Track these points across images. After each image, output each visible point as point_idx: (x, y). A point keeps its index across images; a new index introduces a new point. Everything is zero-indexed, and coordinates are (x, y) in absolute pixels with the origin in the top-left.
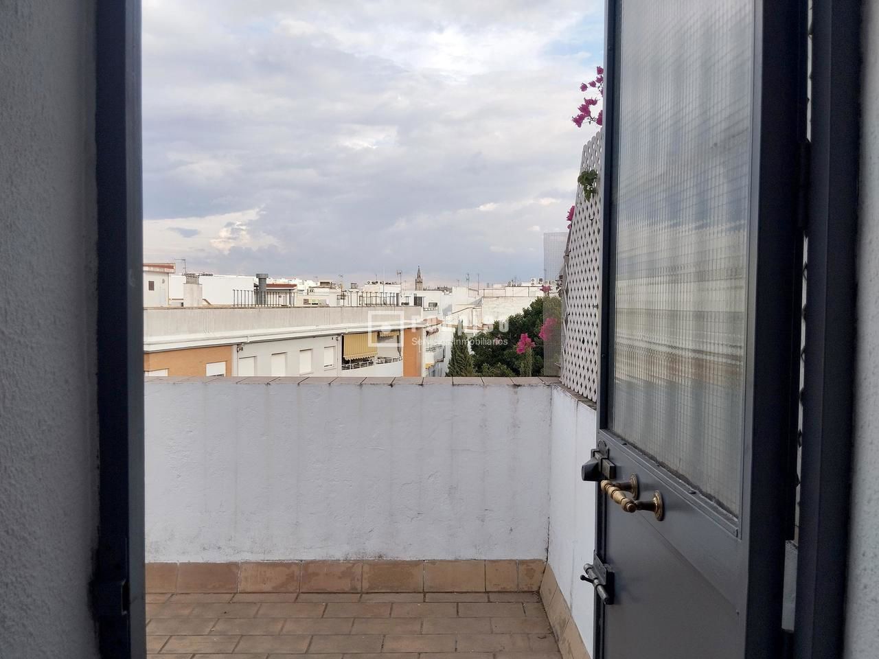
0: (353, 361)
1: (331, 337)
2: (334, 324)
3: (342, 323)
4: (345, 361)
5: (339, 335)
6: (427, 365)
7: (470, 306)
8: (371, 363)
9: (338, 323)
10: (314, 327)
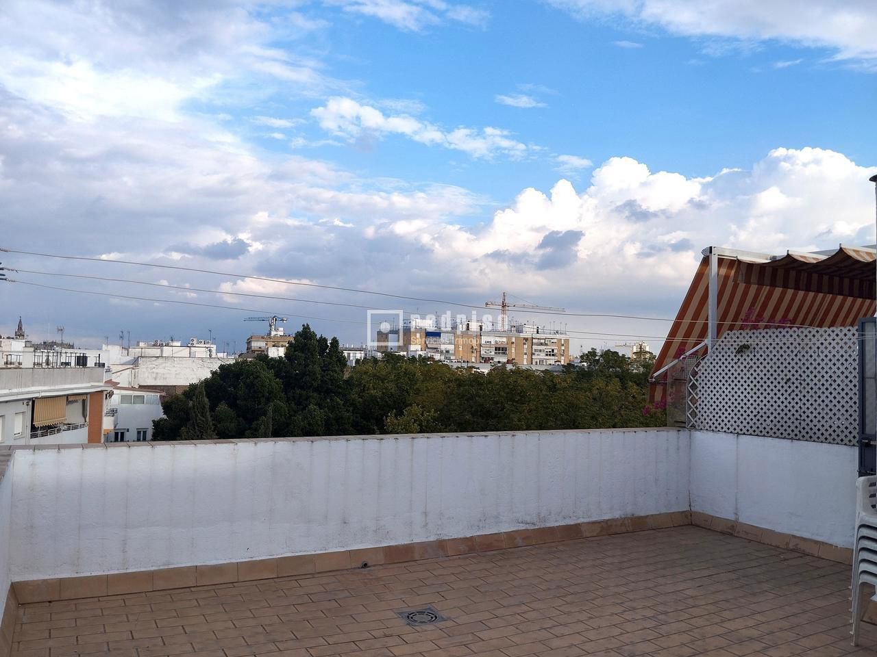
0: (43, 428)
1: (22, 402)
2: (25, 387)
3: (33, 386)
4: (33, 428)
5: (29, 399)
6: (105, 430)
7: (129, 367)
8: (59, 431)
9: (29, 387)
10: (6, 391)
